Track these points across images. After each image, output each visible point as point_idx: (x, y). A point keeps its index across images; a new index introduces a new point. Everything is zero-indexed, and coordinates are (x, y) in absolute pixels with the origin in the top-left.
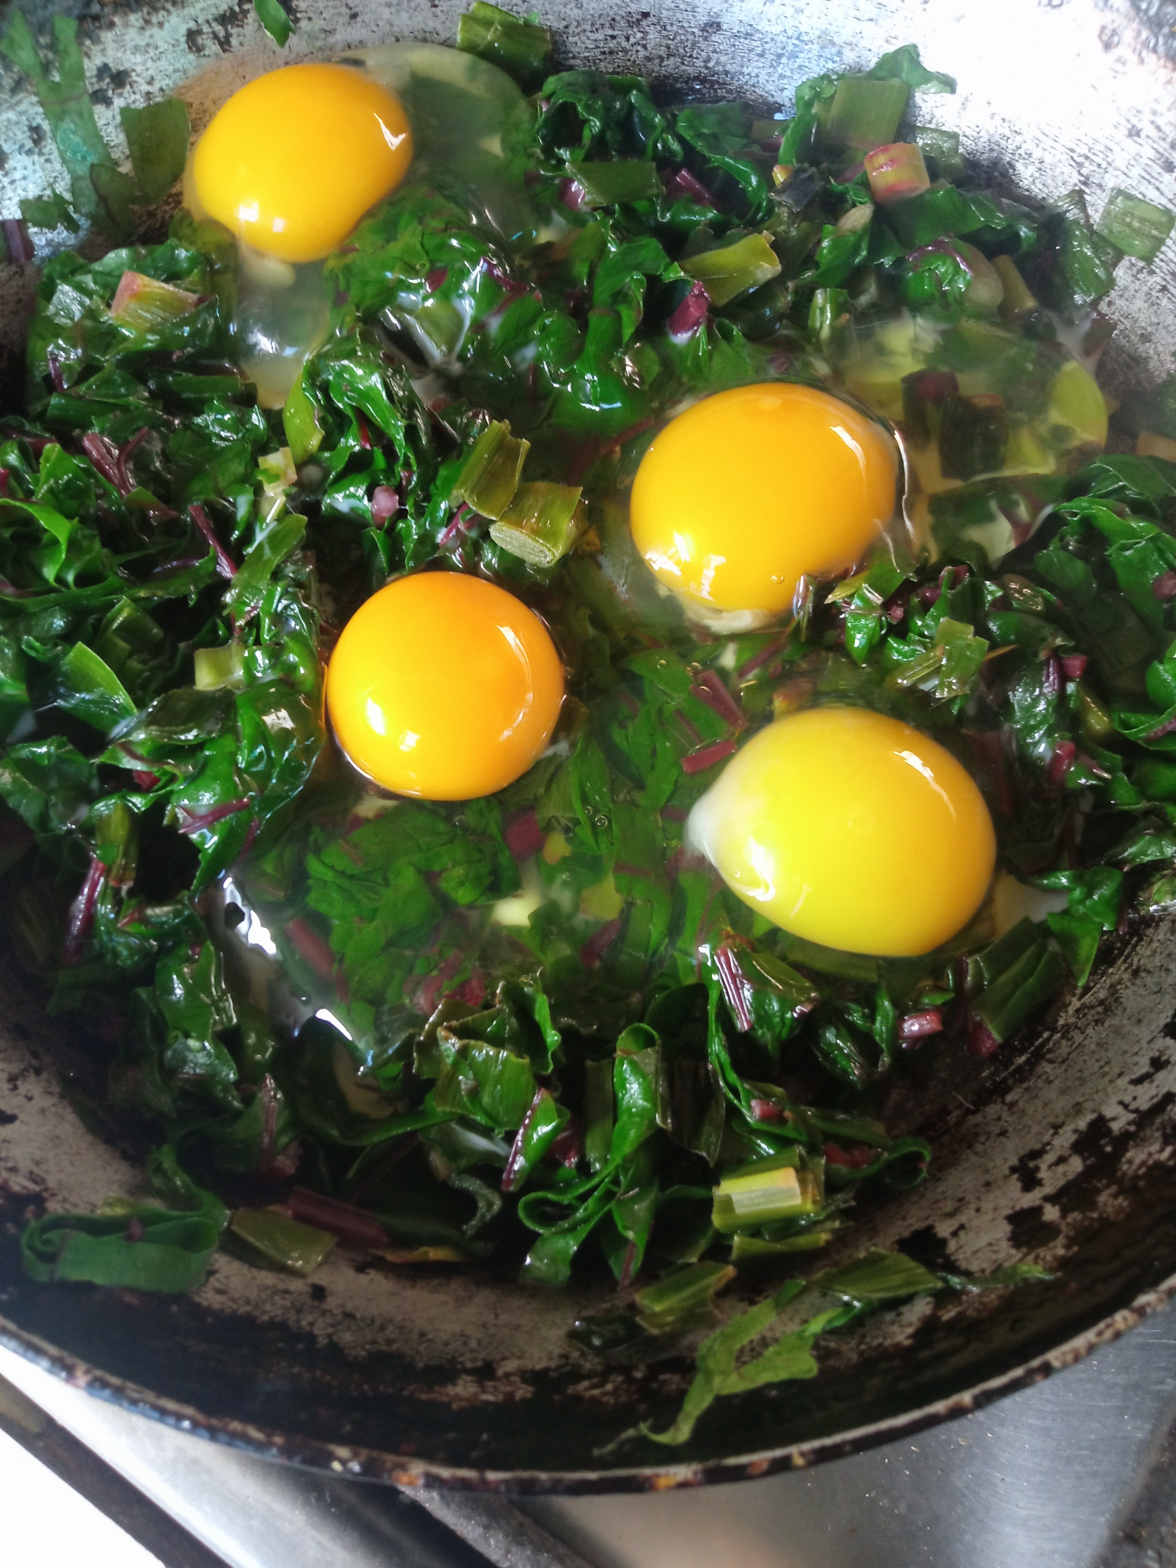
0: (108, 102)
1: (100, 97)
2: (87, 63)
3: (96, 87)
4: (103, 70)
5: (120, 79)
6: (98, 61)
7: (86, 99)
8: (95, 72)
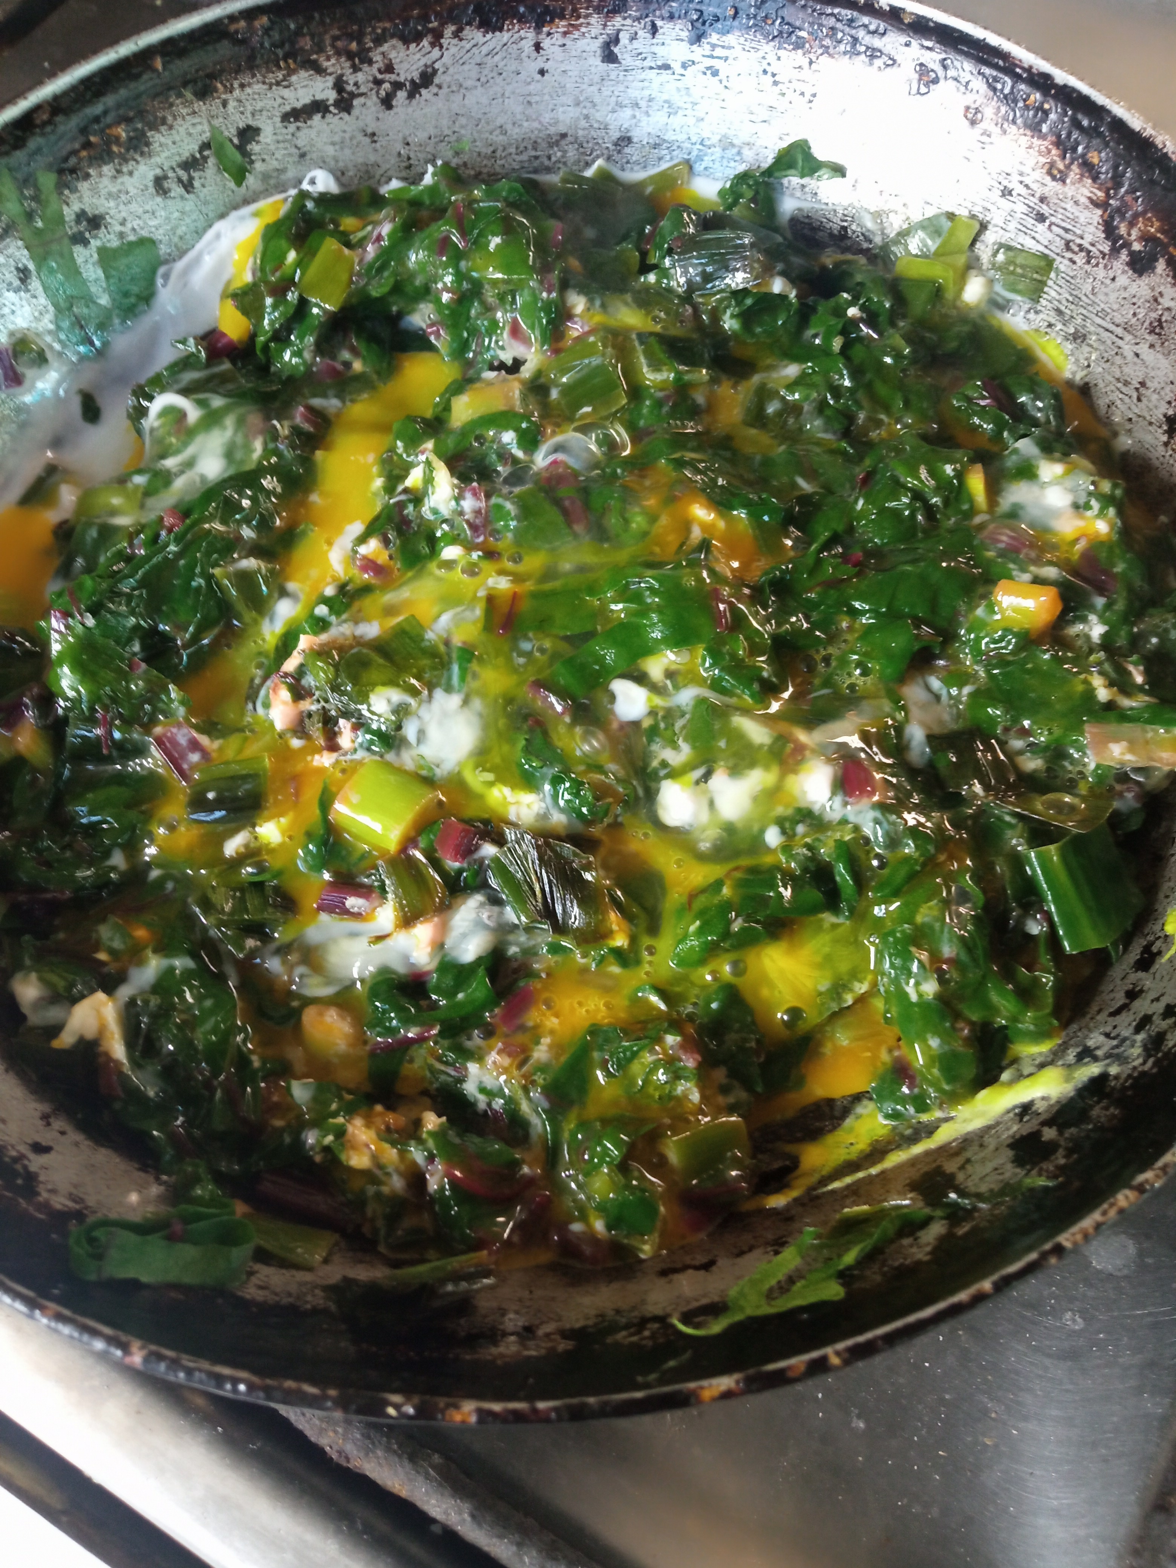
0: (85, 243)
1: (80, 239)
2: (66, 210)
3: (75, 230)
4: (81, 216)
5: (95, 222)
6: (76, 207)
7: (66, 241)
8: (73, 217)
